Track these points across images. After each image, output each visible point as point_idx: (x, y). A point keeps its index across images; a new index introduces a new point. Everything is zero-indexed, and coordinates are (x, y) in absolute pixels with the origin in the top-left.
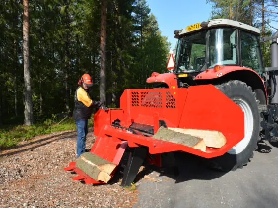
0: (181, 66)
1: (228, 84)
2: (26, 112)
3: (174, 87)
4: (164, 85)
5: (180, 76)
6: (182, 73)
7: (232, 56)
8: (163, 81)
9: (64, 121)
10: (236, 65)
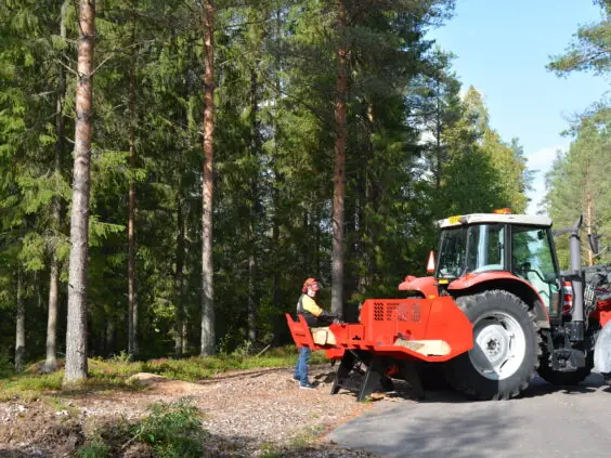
0: (442, 268)
1: (483, 295)
2: (203, 333)
3: (432, 297)
4: (419, 294)
5: (441, 282)
6: (443, 279)
7: (500, 259)
8: (418, 289)
9: (263, 354)
10: (504, 271)
